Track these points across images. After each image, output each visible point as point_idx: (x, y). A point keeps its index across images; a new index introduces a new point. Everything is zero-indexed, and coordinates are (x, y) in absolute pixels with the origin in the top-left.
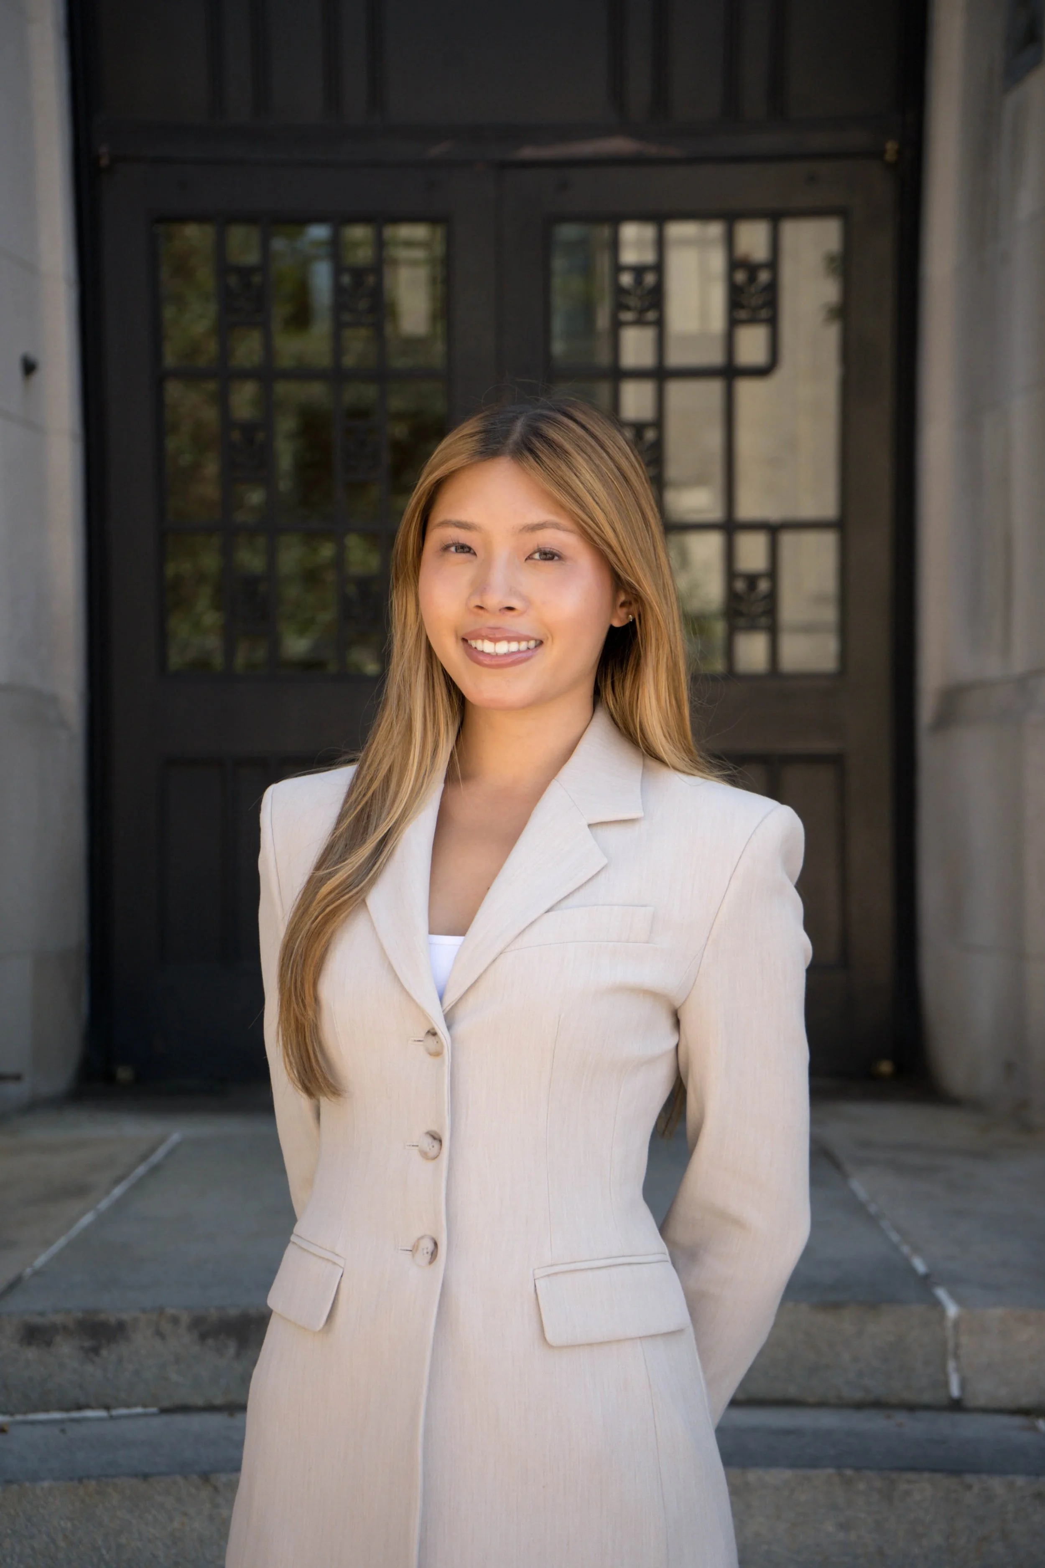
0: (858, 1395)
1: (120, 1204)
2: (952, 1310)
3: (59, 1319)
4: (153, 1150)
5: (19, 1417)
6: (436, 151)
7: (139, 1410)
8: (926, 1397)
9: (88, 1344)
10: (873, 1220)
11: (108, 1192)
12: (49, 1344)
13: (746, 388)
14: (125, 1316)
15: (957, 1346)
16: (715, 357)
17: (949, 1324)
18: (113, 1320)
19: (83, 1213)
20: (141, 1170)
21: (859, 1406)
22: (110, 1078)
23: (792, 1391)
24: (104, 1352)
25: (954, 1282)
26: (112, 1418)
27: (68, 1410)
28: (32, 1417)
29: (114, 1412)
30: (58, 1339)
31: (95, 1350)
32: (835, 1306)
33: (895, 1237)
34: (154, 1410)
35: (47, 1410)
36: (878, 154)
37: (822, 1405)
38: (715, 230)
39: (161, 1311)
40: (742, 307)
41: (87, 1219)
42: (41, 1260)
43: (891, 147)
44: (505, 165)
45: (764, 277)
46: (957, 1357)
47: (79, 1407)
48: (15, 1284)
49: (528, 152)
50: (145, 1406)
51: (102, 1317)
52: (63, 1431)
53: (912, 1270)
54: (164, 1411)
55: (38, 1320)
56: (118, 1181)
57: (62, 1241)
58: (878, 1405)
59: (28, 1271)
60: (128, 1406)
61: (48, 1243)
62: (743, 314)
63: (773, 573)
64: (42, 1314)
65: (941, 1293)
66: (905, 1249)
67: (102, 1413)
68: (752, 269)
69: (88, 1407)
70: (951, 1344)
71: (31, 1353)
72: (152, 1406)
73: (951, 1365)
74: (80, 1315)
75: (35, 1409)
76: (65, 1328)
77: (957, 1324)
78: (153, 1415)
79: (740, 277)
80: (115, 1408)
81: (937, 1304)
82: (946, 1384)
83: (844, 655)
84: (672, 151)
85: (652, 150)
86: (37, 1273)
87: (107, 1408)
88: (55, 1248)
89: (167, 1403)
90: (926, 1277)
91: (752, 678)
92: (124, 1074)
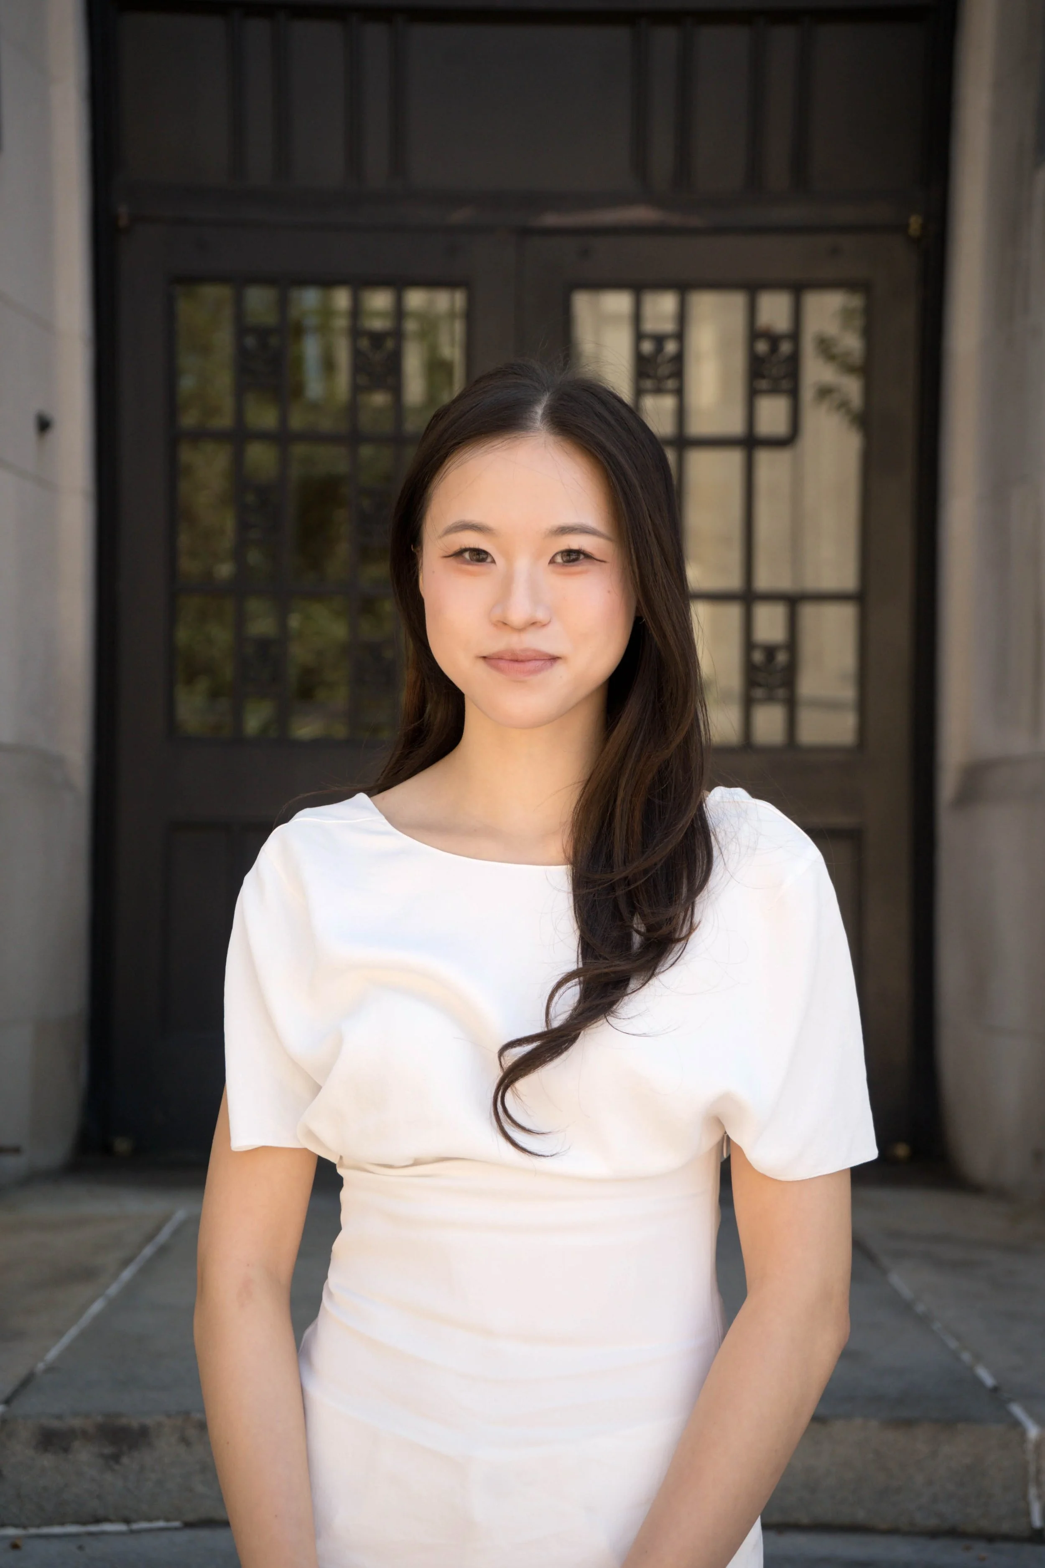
0: (932, 1522)
1: (130, 1290)
2: (1033, 1432)
3: (77, 1423)
4: (158, 1229)
5: (33, 1531)
6: (460, 216)
7: (161, 1524)
8: (1006, 1527)
9: (108, 1450)
10: (924, 1321)
11: (116, 1276)
12: (66, 1450)
13: (765, 458)
14: (149, 1421)
15: (1039, 1471)
16: (735, 426)
17: (1030, 1447)
18: (135, 1424)
19: (93, 1300)
20: (148, 1251)
21: (934, 1534)
22: (107, 1149)
23: (861, 1516)
24: (125, 1460)
25: (1028, 1398)
26: (132, 1532)
27: (84, 1523)
28: (46, 1530)
29: (135, 1526)
30: (76, 1444)
31: (116, 1458)
32: (907, 1423)
33: (953, 1344)
34: (177, 1524)
35: (62, 1524)
36: (903, 228)
37: (893, 1531)
38: (737, 301)
39: (187, 1414)
40: (763, 377)
41: (97, 1307)
42: (52, 1354)
43: (915, 223)
44: (526, 232)
45: (785, 348)
46: (1039, 1484)
47: (98, 1521)
48: (27, 1382)
49: (551, 220)
50: (167, 1520)
51: (124, 1421)
52: (81, 1548)
53: (978, 1382)
54: (189, 1525)
55: (55, 1424)
56: (126, 1262)
57: (73, 1332)
58: (953, 1533)
59: (41, 1366)
60: (149, 1519)
61: (60, 1334)
62: (763, 384)
63: (792, 644)
64: (59, 1417)
65: (1017, 1410)
66: (966, 1357)
67: (121, 1527)
68: (774, 340)
69: (106, 1520)
70: (1032, 1469)
71: (47, 1460)
72: (175, 1520)
73: (1033, 1492)
74: (100, 1419)
75: (50, 1523)
76: (84, 1434)
77: (1038, 1445)
78: (176, 1529)
79: (762, 347)
80: (135, 1521)
81: (1016, 1424)
82: (1028, 1513)
83: (862, 729)
84: (695, 221)
85: (675, 219)
86: (50, 1369)
87: (127, 1521)
88: (66, 1340)
89: (191, 1517)
90: (995, 1389)
91: (768, 750)
92: (122, 1145)
